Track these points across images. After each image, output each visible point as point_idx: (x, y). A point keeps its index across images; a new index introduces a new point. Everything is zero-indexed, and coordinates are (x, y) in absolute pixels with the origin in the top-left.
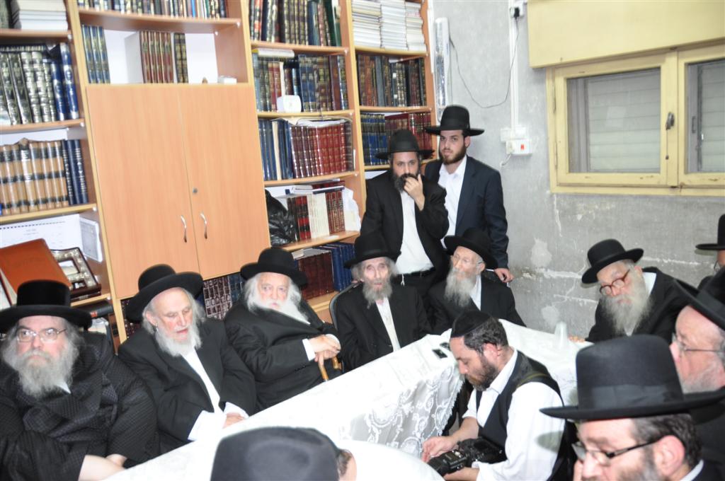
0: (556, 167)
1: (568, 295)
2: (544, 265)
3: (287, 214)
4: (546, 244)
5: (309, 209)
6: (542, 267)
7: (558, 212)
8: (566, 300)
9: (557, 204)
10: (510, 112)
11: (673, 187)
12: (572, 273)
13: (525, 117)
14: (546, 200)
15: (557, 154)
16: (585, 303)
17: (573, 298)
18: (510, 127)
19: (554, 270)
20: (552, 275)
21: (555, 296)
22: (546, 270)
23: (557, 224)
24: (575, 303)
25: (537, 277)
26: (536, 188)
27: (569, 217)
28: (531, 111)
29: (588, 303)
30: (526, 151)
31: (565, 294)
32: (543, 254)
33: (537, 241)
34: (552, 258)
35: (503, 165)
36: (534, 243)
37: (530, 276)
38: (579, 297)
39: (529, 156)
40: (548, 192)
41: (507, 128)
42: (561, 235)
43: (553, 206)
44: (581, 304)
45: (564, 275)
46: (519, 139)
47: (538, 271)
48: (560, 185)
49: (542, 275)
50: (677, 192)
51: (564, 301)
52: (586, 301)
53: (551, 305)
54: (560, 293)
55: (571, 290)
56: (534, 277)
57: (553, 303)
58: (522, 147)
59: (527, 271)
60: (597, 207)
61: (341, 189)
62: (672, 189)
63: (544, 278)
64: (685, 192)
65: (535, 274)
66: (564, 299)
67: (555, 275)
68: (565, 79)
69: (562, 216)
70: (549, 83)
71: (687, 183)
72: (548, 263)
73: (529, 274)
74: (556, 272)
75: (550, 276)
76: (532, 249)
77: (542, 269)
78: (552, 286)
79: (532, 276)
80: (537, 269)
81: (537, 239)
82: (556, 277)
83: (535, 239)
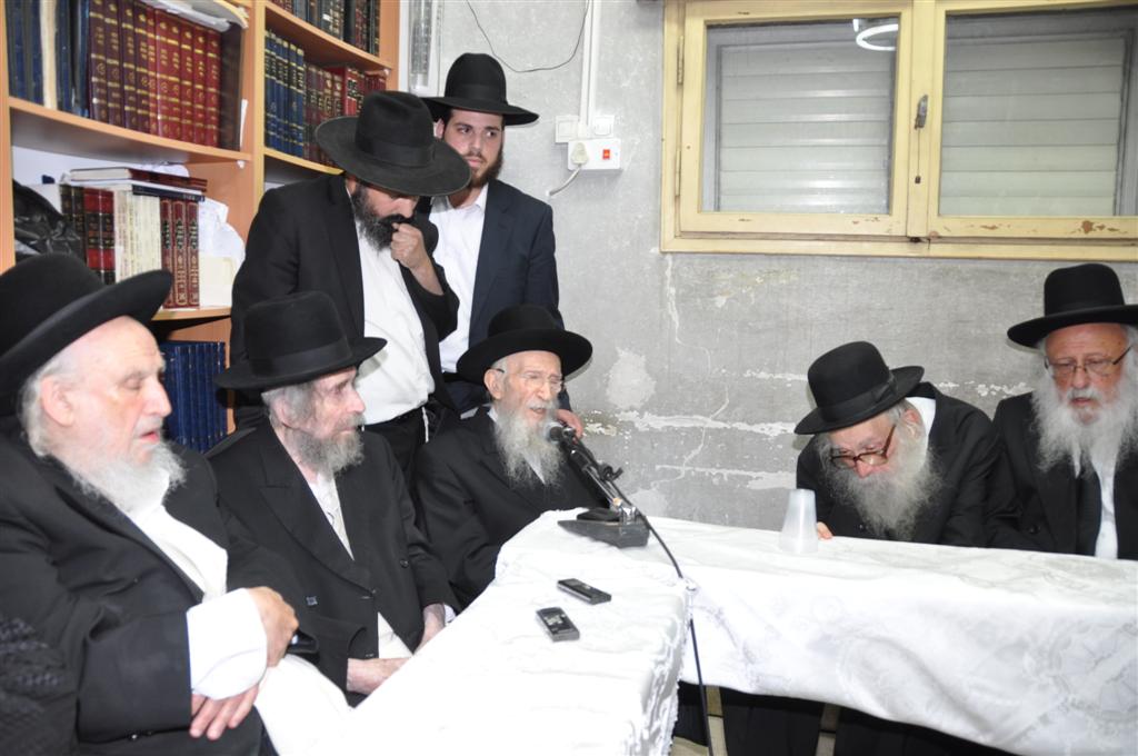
0: (677, 197)
1: (687, 465)
2: (638, 405)
3: (61, 224)
4: (643, 358)
5: (116, 229)
6: (632, 409)
7: (673, 291)
8: (682, 476)
9: (673, 276)
10: (580, 85)
11: (916, 240)
12: (701, 418)
13: (611, 96)
14: (648, 267)
15: (680, 173)
16: (726, 479)
17: (698, 469)
18: (579, 114)
19: (659, 415)
20: (652, 424)
21: (658, 467)
22: (641, 415)
23: (670, 316)
24: (701, 477)
25: (619, 430)
26: (628, 243)
27: (699, 300)
28: (625, 84)
29: (730, 477)
30: (613, 164)
31: (680, 462)
32: (635, 381)
33: (623, 354)
34: (656, 389)
35: (552, 193)
36: (615, 357)
37: (603, 430)
38: (713, 466)
39: (615, 175)
40: (655, 250)
41: (569, 116)
42: (677, 339)
43: (663, 280)
44: (715, 481)
45: (677, 422)
46: (598, 137)
47: (621, 417)
48: (683, 234)
49: (630, 425)
50: (922, 250)
51: (679, 478)
52: (726, 472)
53: (649, 488)
54: (670, 461)
55: (694, 453)
56: (612, 431)
57: (652, 484)
58: (606, 154)
59: (596, 419)
60: (758, 280)
61: (198, 199)
62: (913, 245)
63: (635, 431)
64: (937, 250)
65: (614, 425)
66: (677, 473)
67: (659, 423)
68: (705, 22)
69: (681, 299)
70: (671, 29)
71: (943, 233)
72: (647, 400)
73: (600, 424)
74: (663, 418)
75: (648, 426)
76: (611, 371)
77: (630, 413)
78: (653, 447)
79: (607, 428)
80: (619, 413)
81: (623, 349)
82: (663, 428)
83: (619, 351)
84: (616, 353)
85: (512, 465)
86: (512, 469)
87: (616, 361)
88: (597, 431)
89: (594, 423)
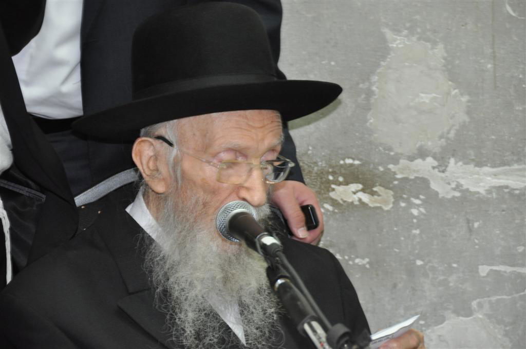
2: (434, 144)
4: (440, 51)
6: (422, 154)
19: (479, 164)
20: (466, 184)
21: (484, 270)
22: (442, 166)
25: (397, 198)
32: (425, 98)
33: (397, 42)
34: (469, 112)
36: (382, 50)
37: (365, 198)
45: (517, 178)
47: (400, 170)
49: (421, 185)
56: (384, 200)
57: (474, 304)
59: (352, 176)
63: (432, 198)
65: (387, 186)
67: (479, 180)
72: (452, 135)
73: (360, 186)
74: (487, 169)
75: (458, 187)
76: (375, 78)
77: (419, 161)
78: (470, 230)
79: (373, 193)
80: (395, 160)
81: (397, 31)
82: (489, 192)
83: (389, 34)
84: (383, 40)
85: (188, 319)
86: (189, 330)
87: (384, 57)
88: (355, 198)
89: (346, 183)
